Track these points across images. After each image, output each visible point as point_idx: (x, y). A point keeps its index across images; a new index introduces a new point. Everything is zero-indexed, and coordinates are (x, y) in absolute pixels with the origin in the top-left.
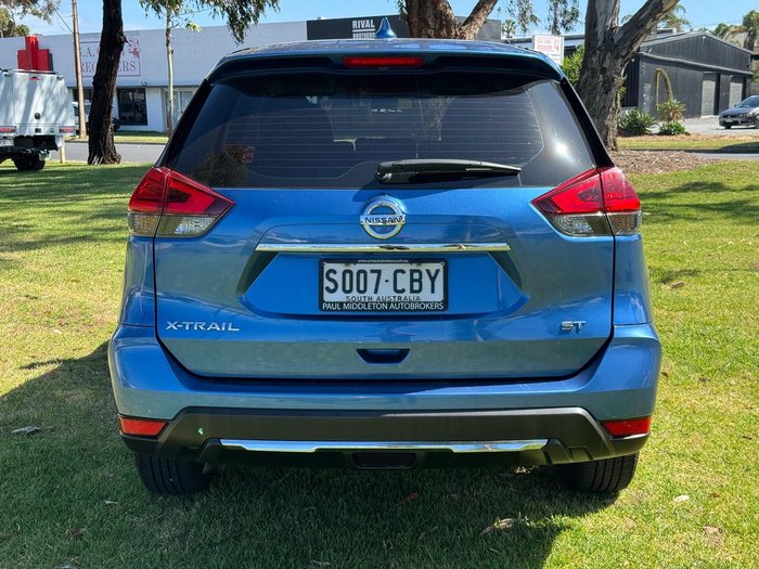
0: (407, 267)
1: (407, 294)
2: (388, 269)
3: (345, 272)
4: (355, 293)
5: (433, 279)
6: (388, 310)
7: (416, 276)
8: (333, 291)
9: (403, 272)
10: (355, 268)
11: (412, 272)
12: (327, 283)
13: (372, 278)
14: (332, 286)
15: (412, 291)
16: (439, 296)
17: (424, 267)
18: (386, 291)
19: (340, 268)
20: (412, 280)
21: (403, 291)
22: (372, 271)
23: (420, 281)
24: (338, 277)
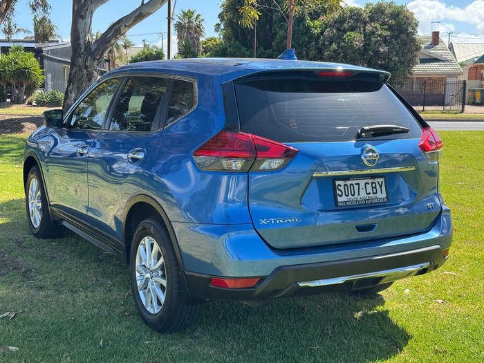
0: (370, 181)
1: (371, 194)
2: (362, 182)
3: (345, 185)
4: (350, 196)
5: (381, 186)
6: (365, 204)
7: (374, 185)
8: (341, 196)
9: (368, 183)
10: (348, 183)
11: (372, 183)
12: (339, 192)
13: (356, 187)
14: (340, 194)
15: (374, 193)
16: (384, 195)
17: (377, 180)
18: (363, 195)
19: (342, 183)
20: (373, 188)
21: (370, 193)
22: (356, 184)
23: (375, 187)
24: (342, 188)
